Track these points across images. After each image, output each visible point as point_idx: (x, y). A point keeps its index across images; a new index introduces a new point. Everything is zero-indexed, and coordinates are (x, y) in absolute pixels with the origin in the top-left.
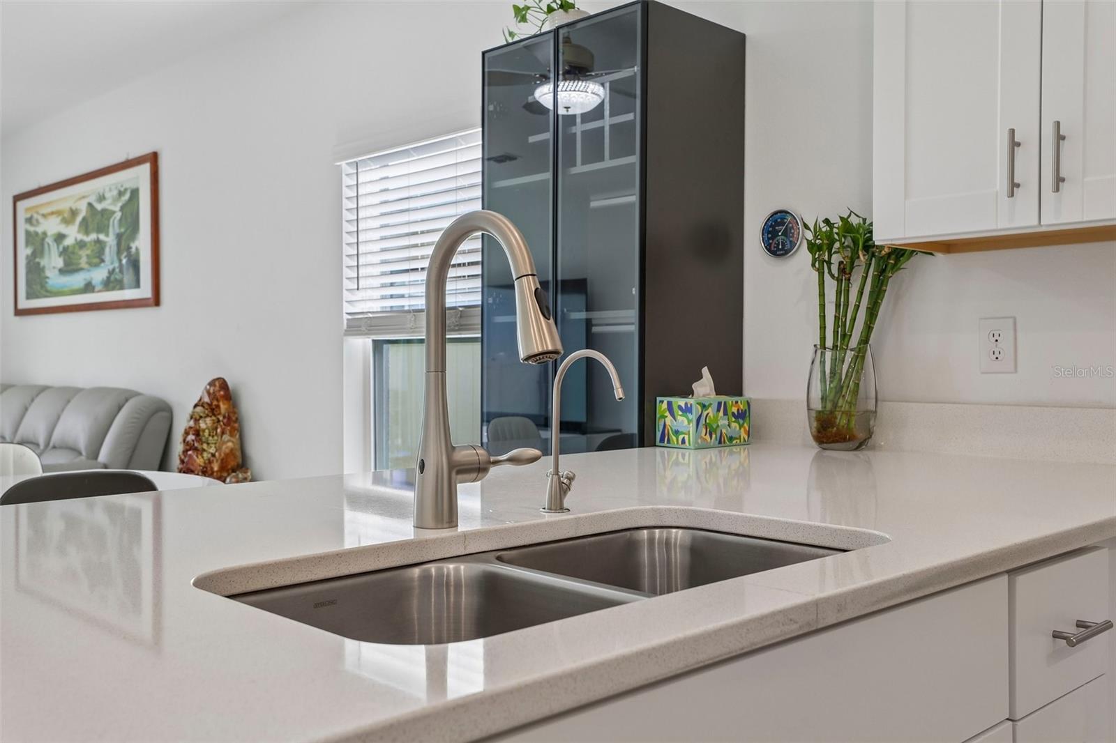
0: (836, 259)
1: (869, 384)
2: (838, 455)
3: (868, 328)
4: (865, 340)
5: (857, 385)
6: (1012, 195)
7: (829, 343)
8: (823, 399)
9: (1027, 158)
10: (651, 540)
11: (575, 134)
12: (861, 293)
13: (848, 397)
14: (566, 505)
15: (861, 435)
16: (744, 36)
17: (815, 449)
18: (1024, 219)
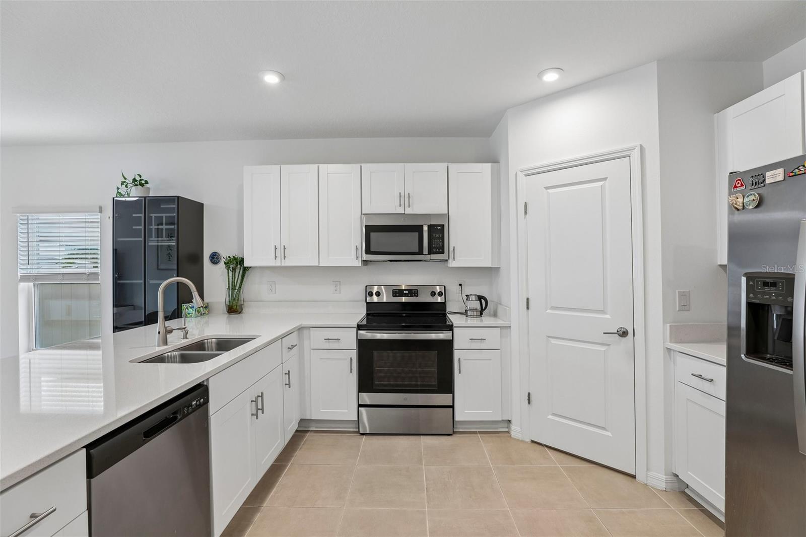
0: (232, 266)
1: (241, 298)
2: (233, 316)
3: (241, 284)
4: (240, 287)
5: (238, 298)
6: (276, 259)
7: (231, 287)
8: (229, 302)
9: (278, 251)
10: (207, 342)
11: (152, 229)
12: (239, 275)
13: (236, 301)
14: (187, 337)
15: (240, 310)
16: (203, 204)
17: (227, 315)
18: (278, 264)
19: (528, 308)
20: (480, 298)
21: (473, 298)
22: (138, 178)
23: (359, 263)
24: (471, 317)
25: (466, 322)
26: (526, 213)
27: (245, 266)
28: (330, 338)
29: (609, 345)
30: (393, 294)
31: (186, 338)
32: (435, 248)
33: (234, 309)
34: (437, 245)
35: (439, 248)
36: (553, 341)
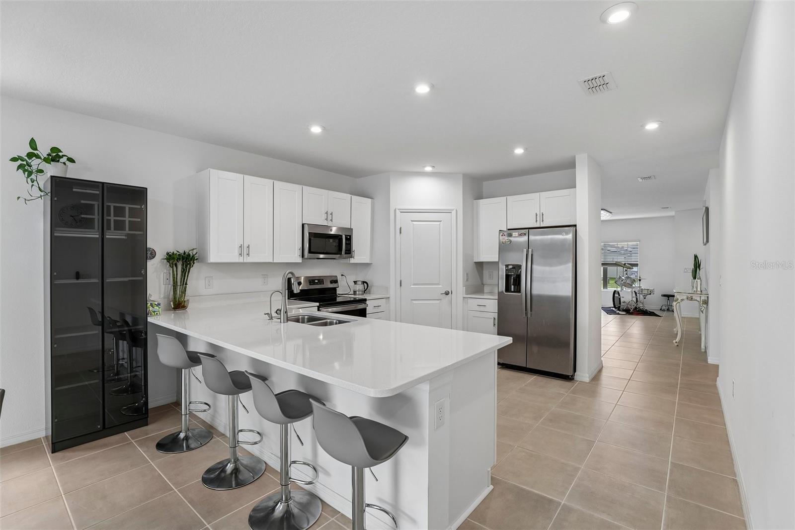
6: (239, 256)
17: (172, 311)
19: (401, 286)
20: (364, 282)
23: (300, 260)
26: (400, 233)
29: (440, 300)
30: (309, 283)
32: (347, 250)
33: (178, 305)
36: (414, 302)
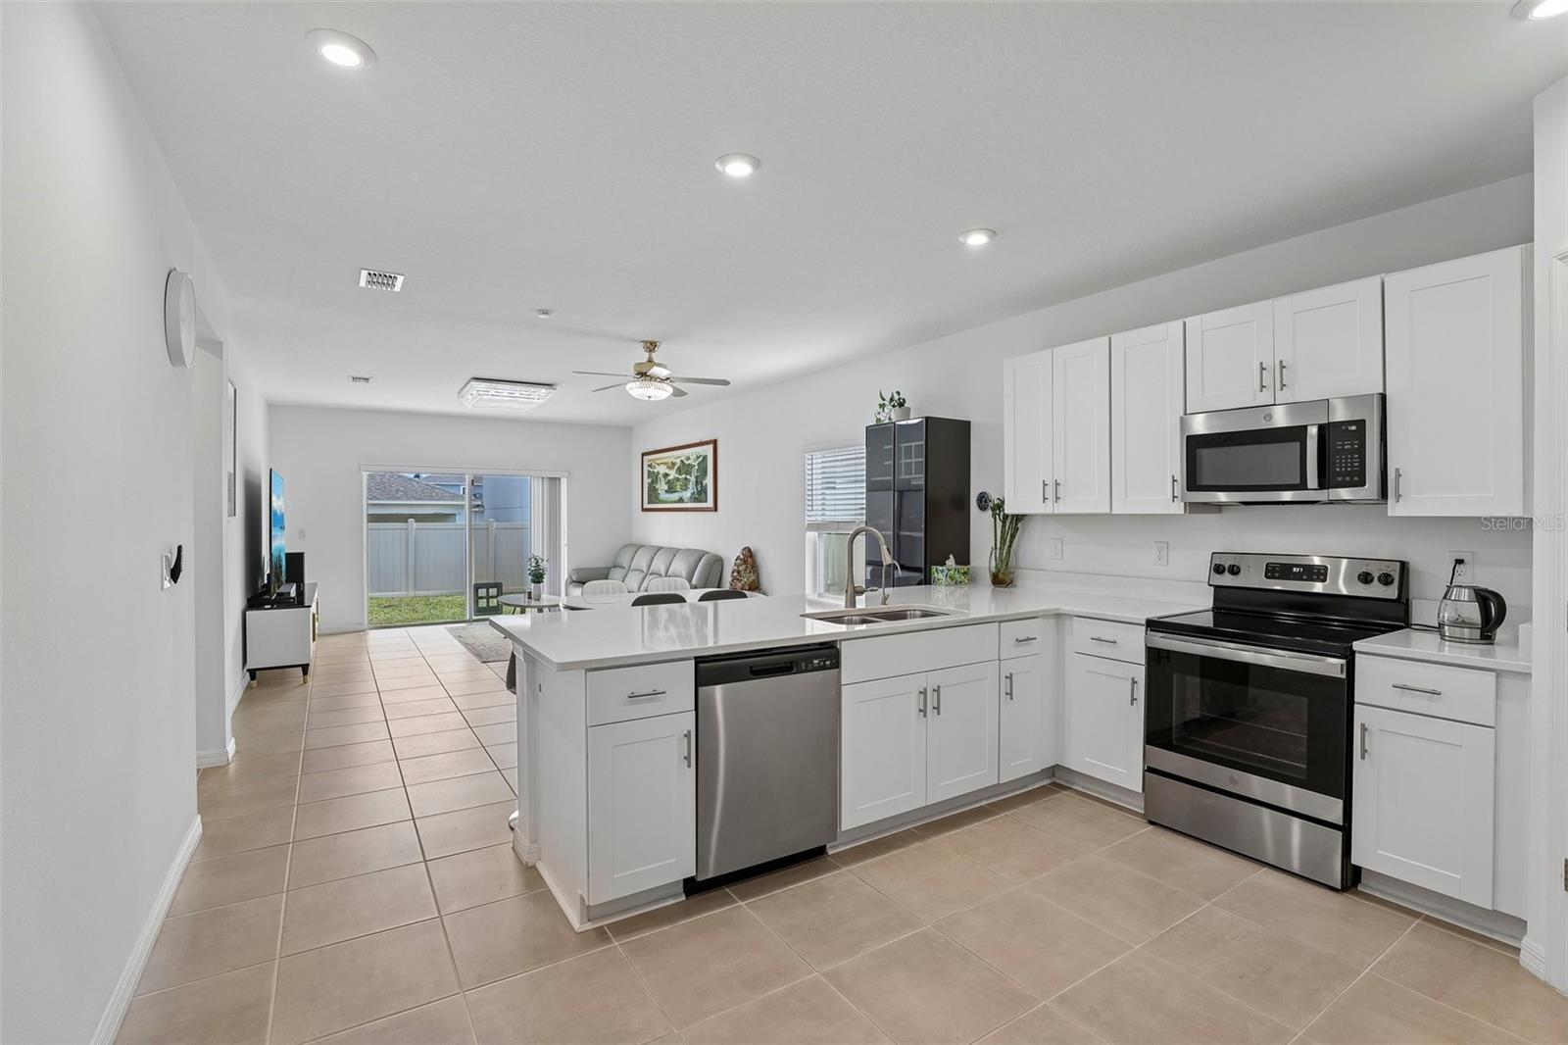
1: (1012, 562)
2: (1001, 589)
5: (1008, 563)
6: (1045, 502)
7: (998, 546)
8: (996, 567)
9: (1048, 489)
11: (902, 463)
13: (1005, 567)
15: (1010, 582)
16: (970, 422)
17: (992, 587)
18: (1049, 511)
20: (1484, 596)
21: (1465, 594)
22: (896, 397)
23: (1178, 508)
24: (1453, 639)
25: (1439, 651)
27: (1006, 512)
28: (1103, 638)
30: (1267, 571)
31: (884, 603)
32: (1339, 474)
33: (1001, 580)
34: (1346, 467)
35: (1351, 474)
